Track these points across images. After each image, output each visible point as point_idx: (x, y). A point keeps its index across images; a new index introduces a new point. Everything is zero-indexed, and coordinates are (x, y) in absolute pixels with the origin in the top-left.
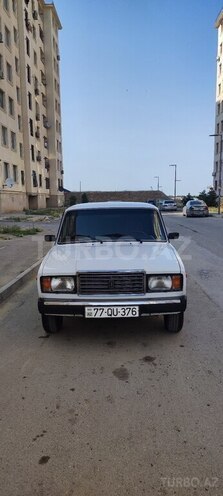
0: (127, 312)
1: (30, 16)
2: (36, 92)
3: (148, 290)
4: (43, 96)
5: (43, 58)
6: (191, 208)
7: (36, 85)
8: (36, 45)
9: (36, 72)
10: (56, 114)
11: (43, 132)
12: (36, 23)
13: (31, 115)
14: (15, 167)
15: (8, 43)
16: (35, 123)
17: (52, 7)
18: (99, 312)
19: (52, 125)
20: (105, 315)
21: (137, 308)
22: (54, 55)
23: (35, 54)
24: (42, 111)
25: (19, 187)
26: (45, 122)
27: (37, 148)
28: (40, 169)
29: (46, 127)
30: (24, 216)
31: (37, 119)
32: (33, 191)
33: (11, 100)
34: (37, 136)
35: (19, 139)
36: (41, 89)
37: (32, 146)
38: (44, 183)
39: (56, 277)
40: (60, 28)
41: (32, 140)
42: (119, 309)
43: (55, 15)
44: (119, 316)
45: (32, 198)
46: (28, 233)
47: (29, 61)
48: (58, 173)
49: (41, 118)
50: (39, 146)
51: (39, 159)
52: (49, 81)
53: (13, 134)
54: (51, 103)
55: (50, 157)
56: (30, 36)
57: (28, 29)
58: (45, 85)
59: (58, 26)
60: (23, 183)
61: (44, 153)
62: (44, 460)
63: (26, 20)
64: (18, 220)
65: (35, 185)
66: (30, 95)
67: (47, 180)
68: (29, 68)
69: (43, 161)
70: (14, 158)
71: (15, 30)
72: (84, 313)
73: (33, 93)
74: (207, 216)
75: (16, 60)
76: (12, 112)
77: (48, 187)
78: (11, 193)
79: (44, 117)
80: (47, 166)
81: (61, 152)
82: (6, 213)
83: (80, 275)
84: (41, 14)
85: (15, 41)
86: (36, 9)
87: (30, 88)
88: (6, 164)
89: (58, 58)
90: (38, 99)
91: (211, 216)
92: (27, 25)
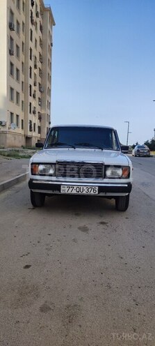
0: (90, 190)
1: (34, 15)
2: (35, 67)
3: (105, 177)
4: (40, 70)
5: (41, 44)
6: (138, 151)
7: (35, 62)
8: (37, 35)
9: (36, 53)
10: (48, 83)
11: (38, 94)
12: (38, 20)
13: (31, 82)
14: (17, 116)
15: (18, 32)
16: (33, 88)
17: (49, 10)
18: (71, 189)
19: (44, 90)
20: (74, 192)
21: (97, 188)
22: (49, 42)
23: (36, 40)
24: (39, 80)
25: (19, 130)
26: (40, 88)
27: (33, 105)
28: (35, 120)
29: (40, 91)
30: (22, 149)
31: (35, 85)
32: (29, 134)
33: (18, 70)
34: (34, 97)
35: (22, 97)
36: (39, 65)
37: (30, 103)
38: (37, 129)
39: (42, 164)
40: (54, 25)
41: (31, 99)
42: (85, 188)
43: (51, 15)
44: (84, 192)
45: (28, 139)
46: (24, 157)
47: (32, 45)
48: (47, 123)
49: (38, 85)
50: (35, 103)
51: (34, 113)
52: (44, 60)
53: (18, 93)
54: (45, 75)
55: (42, 112)
56: (33, 28)
57: (32, 24)
58: (42, 63)
59: (53, 23)
60: (22, 128)
61: (38, 109)
62: (27, 267)
63: (31, 17)
64: (18, 151)
65: (31, 130)
66: (31, 68)
67: (39, 127)
68: (31, 50)
69: (37, 114)
70: (18, 110)
71: (23, 24)
72: (59, 190)
73: (33, 67)
74: (149, 156)
75: (23, 43)
76: (18, 79)
77: (39, 132)
78: (15, 134)
79: (40, 84)
80: (40, 118)
81: (49, 109)
82: (9, 147)
83: (58, 163)
84: (42, 15)
85: (23, 31)
86: (39, 10)
87: (31, 63)
88: (12, 114)
89: (52, 44)
90: (35, 71)
91: (152, 156)
92: (32, 21)
